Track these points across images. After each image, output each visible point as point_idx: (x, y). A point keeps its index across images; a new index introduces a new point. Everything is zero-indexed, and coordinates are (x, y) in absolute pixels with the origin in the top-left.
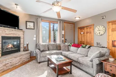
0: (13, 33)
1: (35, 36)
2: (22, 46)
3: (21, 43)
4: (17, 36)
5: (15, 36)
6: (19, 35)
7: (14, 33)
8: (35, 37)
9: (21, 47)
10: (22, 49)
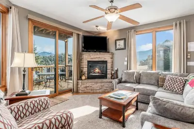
0: (97, 57)
1: (126, 59)
2: (109, 71)
3: (108, 68)
4: (102, 59)
5: (100, 60)
6: (105, 59)
7: (99, 57)
8: (126, 61)
9: (108, 73)
10: (109, 76)
